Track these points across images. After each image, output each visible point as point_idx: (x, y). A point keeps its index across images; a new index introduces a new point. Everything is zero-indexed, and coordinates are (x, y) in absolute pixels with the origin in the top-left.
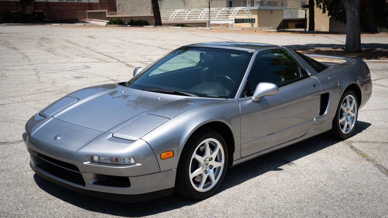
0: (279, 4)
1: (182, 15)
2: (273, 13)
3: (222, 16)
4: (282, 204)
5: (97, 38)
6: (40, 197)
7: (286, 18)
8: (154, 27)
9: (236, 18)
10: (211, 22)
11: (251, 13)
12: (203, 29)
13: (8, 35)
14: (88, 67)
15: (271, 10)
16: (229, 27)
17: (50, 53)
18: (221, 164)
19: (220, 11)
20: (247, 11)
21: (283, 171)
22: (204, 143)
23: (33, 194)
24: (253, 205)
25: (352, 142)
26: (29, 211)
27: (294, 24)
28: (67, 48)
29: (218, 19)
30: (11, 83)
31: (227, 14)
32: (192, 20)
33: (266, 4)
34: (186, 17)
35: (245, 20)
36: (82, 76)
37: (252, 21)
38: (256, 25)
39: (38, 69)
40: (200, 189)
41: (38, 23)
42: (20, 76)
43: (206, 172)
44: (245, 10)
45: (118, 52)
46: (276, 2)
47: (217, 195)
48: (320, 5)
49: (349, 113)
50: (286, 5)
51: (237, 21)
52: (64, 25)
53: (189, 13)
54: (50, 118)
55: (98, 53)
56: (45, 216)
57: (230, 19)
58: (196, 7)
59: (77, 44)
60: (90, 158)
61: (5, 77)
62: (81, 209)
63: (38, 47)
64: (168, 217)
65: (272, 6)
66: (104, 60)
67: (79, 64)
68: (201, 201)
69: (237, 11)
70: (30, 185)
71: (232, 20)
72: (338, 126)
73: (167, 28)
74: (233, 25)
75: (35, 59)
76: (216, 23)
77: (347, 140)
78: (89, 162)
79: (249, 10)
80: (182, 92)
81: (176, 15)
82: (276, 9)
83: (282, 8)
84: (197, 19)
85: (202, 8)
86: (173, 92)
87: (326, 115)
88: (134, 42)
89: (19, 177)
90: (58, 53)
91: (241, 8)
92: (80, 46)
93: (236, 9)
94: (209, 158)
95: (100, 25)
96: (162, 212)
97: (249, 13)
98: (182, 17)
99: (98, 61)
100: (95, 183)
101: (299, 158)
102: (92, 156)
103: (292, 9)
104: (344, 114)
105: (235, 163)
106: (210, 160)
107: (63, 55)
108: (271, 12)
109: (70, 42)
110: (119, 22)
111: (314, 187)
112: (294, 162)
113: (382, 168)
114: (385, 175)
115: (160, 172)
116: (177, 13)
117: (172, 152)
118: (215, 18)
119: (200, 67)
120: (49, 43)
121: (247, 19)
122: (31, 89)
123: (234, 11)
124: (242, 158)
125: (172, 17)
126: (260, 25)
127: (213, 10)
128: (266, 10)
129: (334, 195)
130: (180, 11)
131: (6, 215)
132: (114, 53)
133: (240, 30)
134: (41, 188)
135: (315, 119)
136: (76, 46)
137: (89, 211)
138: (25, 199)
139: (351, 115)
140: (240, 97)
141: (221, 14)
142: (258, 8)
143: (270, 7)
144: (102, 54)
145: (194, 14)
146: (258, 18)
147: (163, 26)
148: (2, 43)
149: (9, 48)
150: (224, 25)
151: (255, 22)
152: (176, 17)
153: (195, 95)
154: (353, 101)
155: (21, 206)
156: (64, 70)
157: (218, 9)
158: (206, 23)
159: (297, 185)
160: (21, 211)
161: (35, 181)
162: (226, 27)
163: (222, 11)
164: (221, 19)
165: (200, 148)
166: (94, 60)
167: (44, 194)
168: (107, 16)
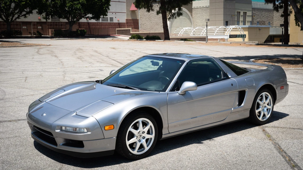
0: (266, 23)
1: (189, 31)
2: (261, 30)
3: (220, 32)
4: (190, 165)
5: (118, 49)
6: (33, 153)
7: (272, 34)
8: (164, 41)
9: (231, 34)
10: (209, 37)
11: (243, 30)
12: (200, 43)
13: (56, 46)
14: (101, 70)
15: (259, 27)
16: (225, 41)
17: (79, 60)
18: (152, 136)
19: (218, 29)
20: (239, 28)
21: (203, 144)
22: (138, 121)
23: (29, 151)
24: (170, 164)
25: (266, 127)
26: (23, 161)
27: (279, 39)
28: (93, 56)
29: (216, 35)
30: (44, 81)
31: (224, 31)
32: (197, 36)
33: (256, 23)
34: (192, 33)
35: (238, 36)
36: (94, 76)
37: (243, 36)
38: (246, 39)
39: (67, 71)
40: (135, 152)
41: (80, 38)
42: (52, 76)
43: (140, 141)
44: (238, 28)
45: (128, 60)
46: (264, 21)
47: (148, 157)
48: (299, 24)
49: (265, 106)
50: (272, 24)
51: (231, 36)
52: (98, 39)
53: (194, 30)
54: (43, 102)
55: (114, 60)
56: (31, 165)
57: (226, 35)
58: (199, 26)
59: (101, 53)
60: (60, 128)
61: (42, 76)
62: (56, 162)
63: (72, 56)
64: (109, 169)
65: (261, 25)
66: (115, 66)
67: (96, 68)
68: (136, 161)
69: (231, 29)
70: (29, 146)
73: (173, 42)
74: (228, 39)
75: (67, 64)
76: (212, 38)
77: (264, 125)
78: (59, 130)
79: (241, 28)
80: (130, 87)
81: (184, 32)
82: (263, 27)
83: (268, 26)
84: (200, 34)
85: (204, 26)
86: (125, 87)
87: (242, 106)
88: (144, 52)
89: (25, 141)
90: (84, 60)
91: (234, 26)
92: (102, 55)
93: (231, 27)
94: (142, 132)
95: (124, 39)
96: (106, 166)
97: (241, 30)
98: (189, 33)
99: (110, 66)
100: (63, 145)
101: (220, 136)
102: (61, 127)
103: (277, 27)
104: (260, 106)
106: (143, 133)
107: (87, 61)
108: (260, 29)
109: (97, 52)
110: (138, 37)
111: (219, 155)
112: (215, 139)
113: (277, 145)
114: (276, 150)
115: (104, 139)
116: (185, 30)
117: (113, 126)
118: (214, 34)
119: (160, 71)
120: (82, 52)
121: (239, 35)
122: (56, 85)
123: (229, 28)
124: (169, 133)
125: (181, 33)
126: (250, 39)
127: (213, 28)
128: (254, 28)
129: (230, 161)
130: (187, 28)
131: (8, 163)
132: (124, 60)
133: (228, 44)
134: (36, 148)
135: (233, 109)
136: (100, 55)
137: (60, 163)
138: (23, 154)
139: (267, 107)
140: (169, 91)
141: (219, 31)
142: (249, 26)
143: (259, 26)
144: (116, 61)
145: (198, 31)
146: (249, 34)
147: (171, 40)
148: (49, 52)
149: (52, 56)
150: (222, 39)
151: (246, 37)
152: (184, 33)
153: (138, 89)
154: (269, 97)
155: (19, 159)
156: (84, 72)
157: (216, 27)
158: (205, 38)
159: (208, 154)
160: (18, 161)
161: (34, 144)
162: (223, 41)
163: (219, 29)
164: (219, 35)
166: (108, 65)
167: (36, 151)
168: (131, 32)
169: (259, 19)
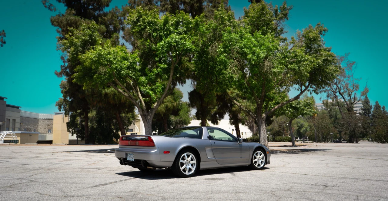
0: (32, 131)
2: (31, 135)
9: (5, 139)
11: (16, 136)
20: (13, 134)
33: (23, 130)
35: (12, 141)
37: (16, 141)
48: (70, 130)
50: (38, 131)
51: (5, 141)
65: (29, 131)
69: (5, 135)
71: (1, 141)
74: (2, 144)
91: (8, 132)
93: (5, 133)
97: (14, 136)
103: (42, 133)
123: (3, 134)
128: (26, 134)
142: (21, 132)
146: (21, 139)
151: (18, 142)
169: (26, 127)
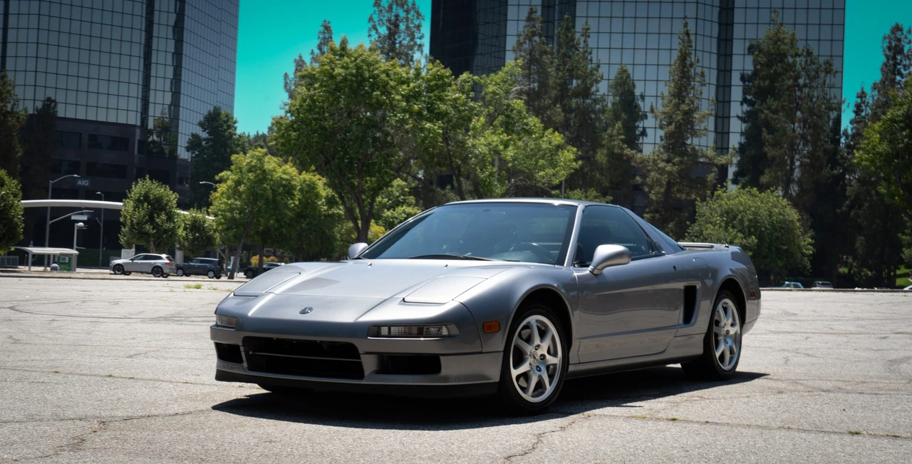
22: (529, 323)
40: (528, 397)
43: (538, 369)
54: (266, 295)
60: (376, 331)
72: (716, 364)
87: (693, 325)
102: (378, 329)
104: (719, 338)
105: (571, 368)
115: (481, 353)
117: (497, 323)
124: (580, 363)
165: (523, 332)
